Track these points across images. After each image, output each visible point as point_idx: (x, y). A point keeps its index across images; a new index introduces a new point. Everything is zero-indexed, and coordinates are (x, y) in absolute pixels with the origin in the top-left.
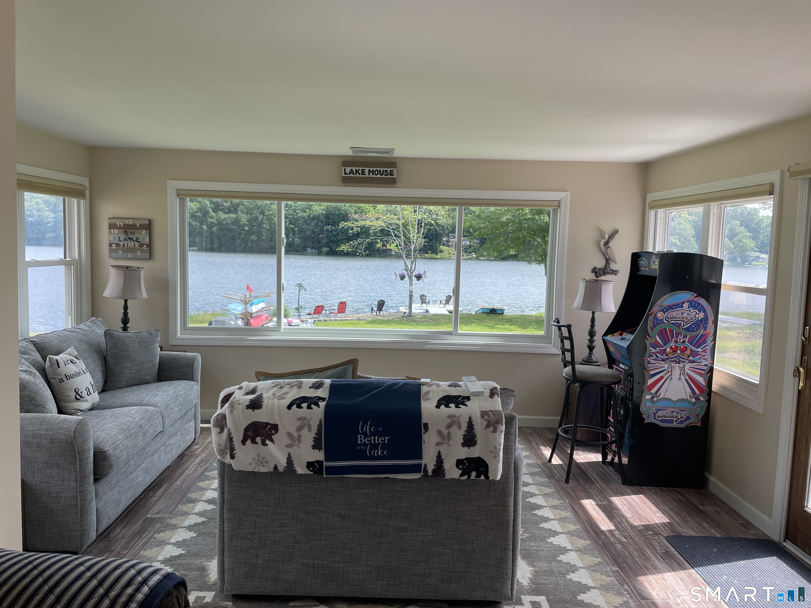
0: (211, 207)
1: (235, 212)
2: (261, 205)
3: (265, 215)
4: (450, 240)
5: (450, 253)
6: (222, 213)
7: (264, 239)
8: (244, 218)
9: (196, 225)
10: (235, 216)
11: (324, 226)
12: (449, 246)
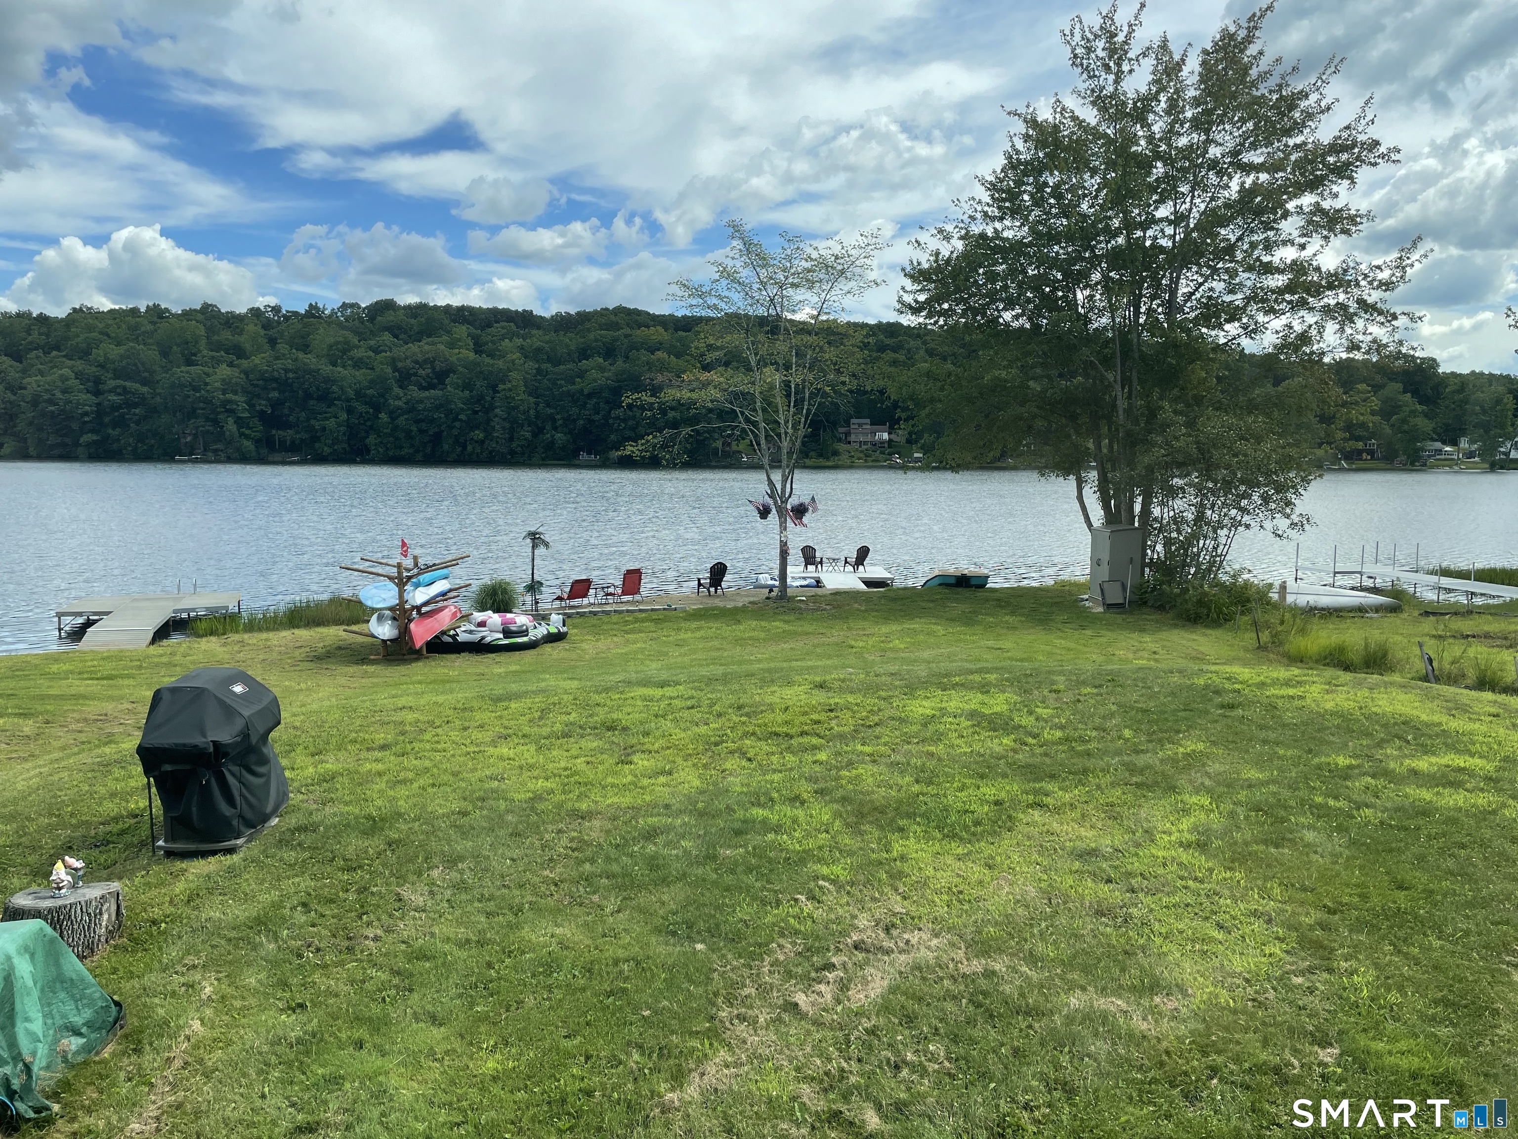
0: (394, 377)
1: (441, 387)
2: (490, 371)
3: (497, 392)
4: (852, 431)
5: (853, 457)
6: (416, 388)
7: (497, 437)
8: (459, 398)
10: (440, 394)
12: (849, 443)
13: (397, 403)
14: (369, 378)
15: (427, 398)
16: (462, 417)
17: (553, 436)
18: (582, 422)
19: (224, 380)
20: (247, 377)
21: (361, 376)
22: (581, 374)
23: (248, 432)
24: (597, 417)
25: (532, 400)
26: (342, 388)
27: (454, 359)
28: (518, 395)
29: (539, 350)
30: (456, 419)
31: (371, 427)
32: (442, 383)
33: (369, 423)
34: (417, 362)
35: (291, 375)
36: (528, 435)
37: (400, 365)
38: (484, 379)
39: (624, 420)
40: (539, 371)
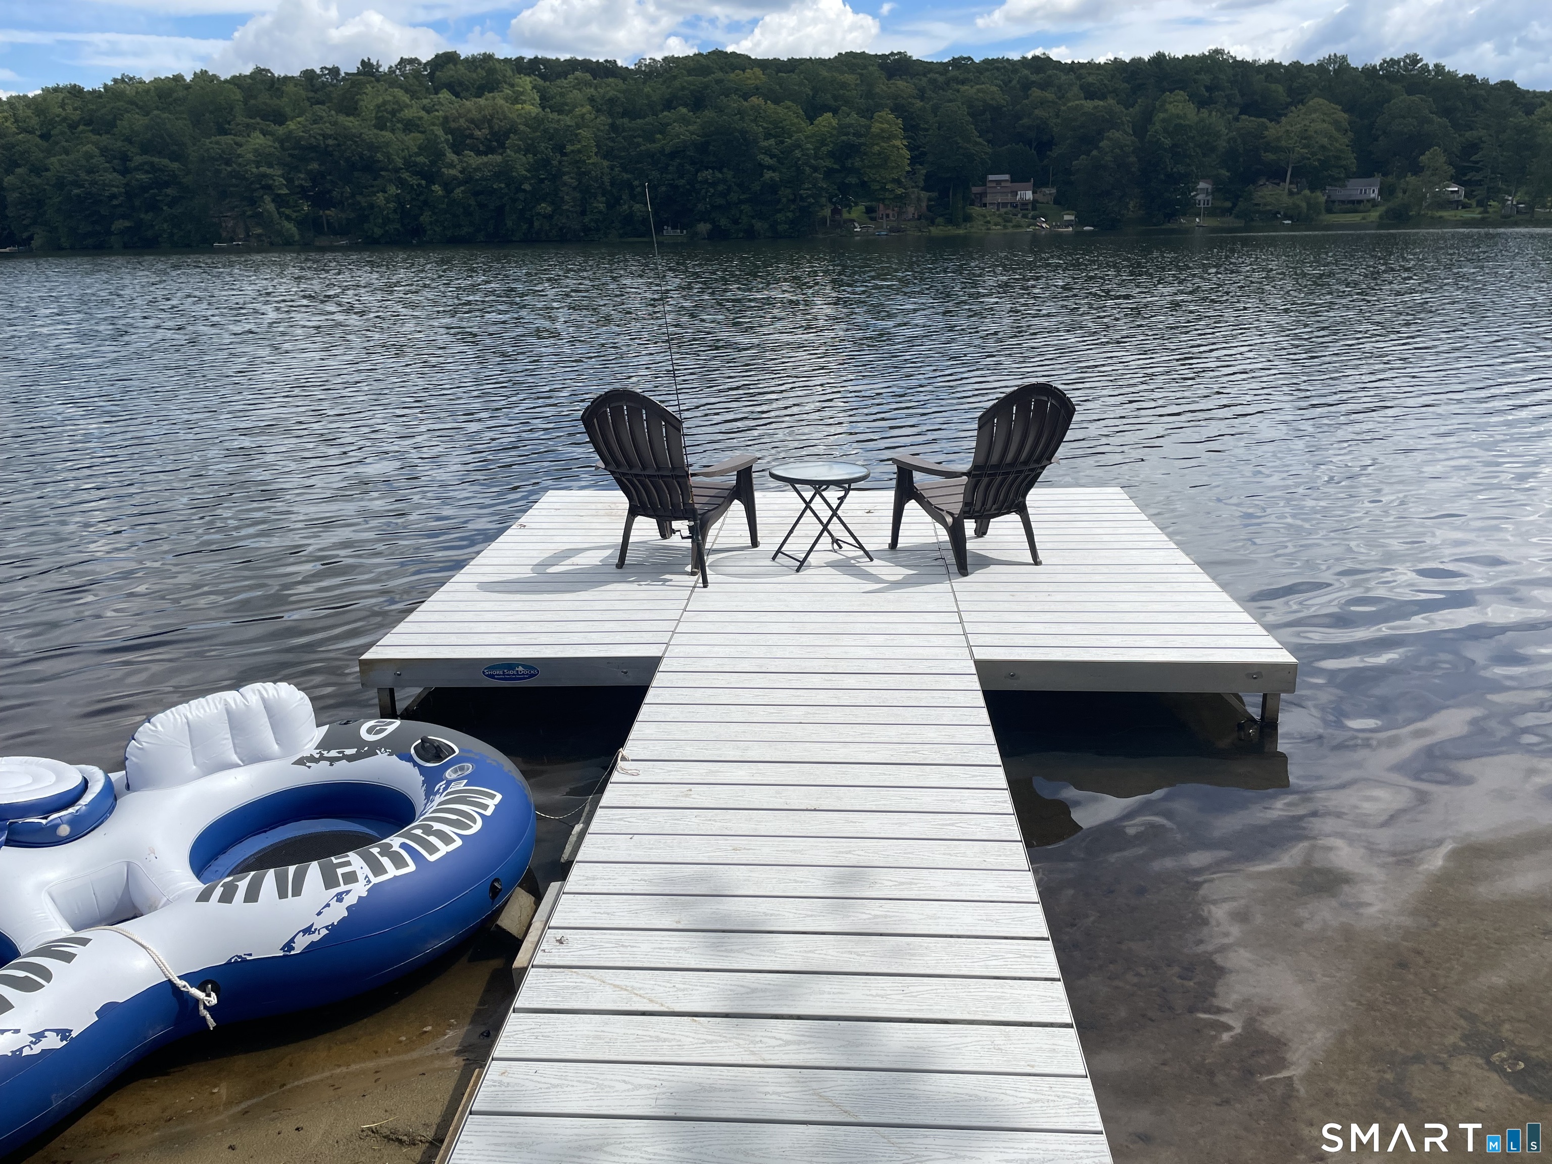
0: (447, 141)
1: (500, 151)
2: (556, 129)
3: (565, 154)
4: (988, 190)
5: (989, 222)
6: (472, 153)
7: (568, 210)
8: (521, 164)
9: (419, 185)
10: (499, 158)
11: (697, 171)
12: (985, 205)
13: (453, 172)
14: (419, 142)
15: (485, 164)
16: (527, 187)
17: (631, 207)
18: (664, 189)
19: (256, 150)
20: (282, 147)
21: (412, 141)
22: (663, 129)
23: (287, 211)
24: (682, 182)
25: (606, 163)
26: (388, 156)
27: (513, 116)
28: (589, 157)
29: (612, 101)
30: (519, 189)
31: (425, 203)
32: (502, 145)
33: (422, 198)
34: (472, 121)
35: (330, 142)
36: (602, 206)
37: (453, 125)
38: (550, 139)
39: (714, 184)
40: (613, 127)
